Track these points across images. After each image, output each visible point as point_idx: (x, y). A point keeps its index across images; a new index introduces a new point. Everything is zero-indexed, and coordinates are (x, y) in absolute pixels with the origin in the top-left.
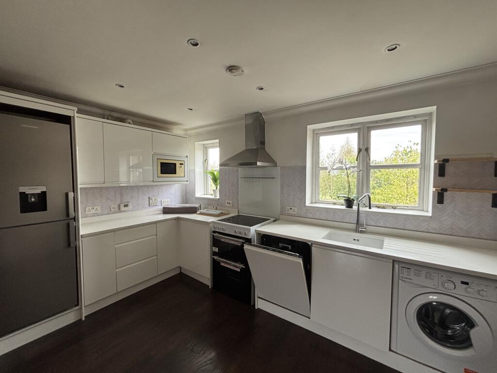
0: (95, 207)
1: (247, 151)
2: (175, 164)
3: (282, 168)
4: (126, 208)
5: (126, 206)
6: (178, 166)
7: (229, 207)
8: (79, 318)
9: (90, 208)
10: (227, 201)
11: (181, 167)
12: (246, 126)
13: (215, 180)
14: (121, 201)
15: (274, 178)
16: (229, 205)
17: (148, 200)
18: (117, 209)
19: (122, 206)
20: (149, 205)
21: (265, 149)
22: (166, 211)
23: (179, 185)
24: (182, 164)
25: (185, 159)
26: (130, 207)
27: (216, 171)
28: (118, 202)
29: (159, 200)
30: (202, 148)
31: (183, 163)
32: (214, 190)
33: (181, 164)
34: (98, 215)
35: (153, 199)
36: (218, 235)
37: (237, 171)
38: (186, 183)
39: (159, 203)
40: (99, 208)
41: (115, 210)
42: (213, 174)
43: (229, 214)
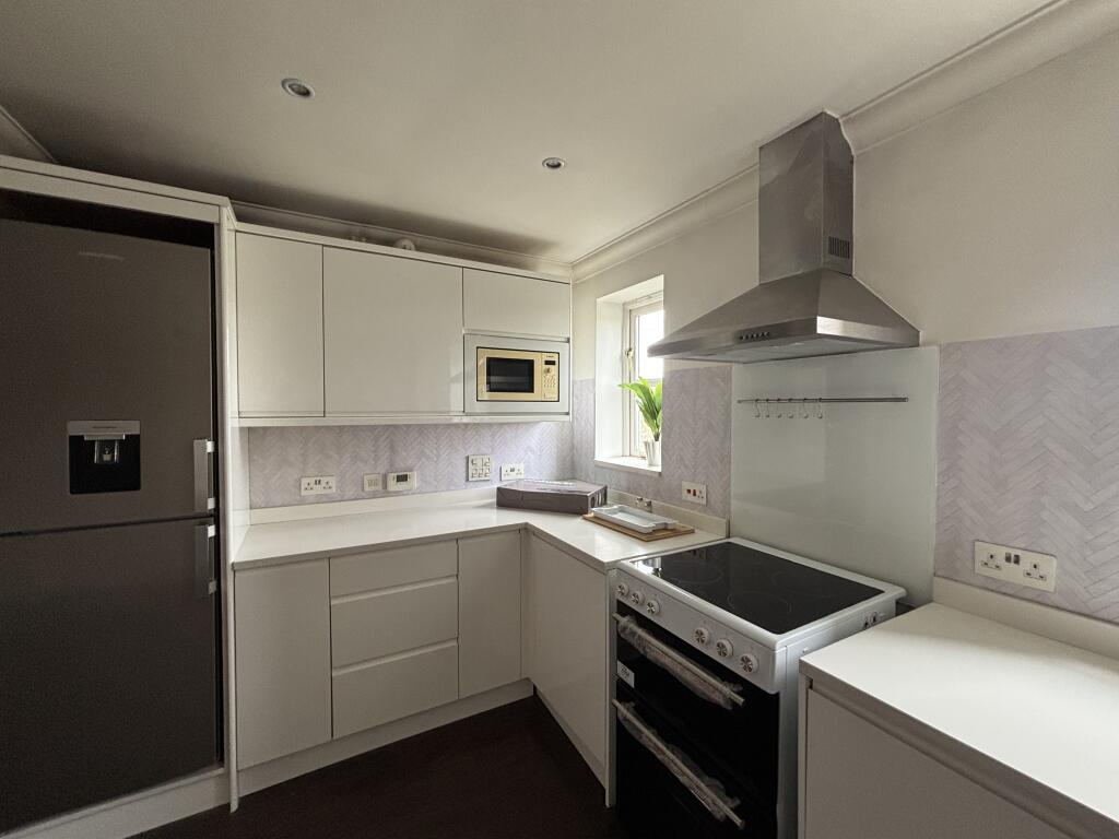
0: (324, 480)
1: (766, 287)
2: (530, 363)
3: (947, 351)
4: (402, 486)
5: (402, 479)
6: (539, 368)
7: (694, 505)
8: (223, 802)
9: (312, 480)
10: (686, 485)
11: (548, 371)
12: (763, 192)
13: (651, 412)
14: (391, 466)
15: (904, 400)
16: (695, 499)
17: (464, 464)
18: (380, 487)
19: (392, 477)
20: (467, 480)
21: (850, 275)
22: (508, 499)
23: (552, 424)
24: (553, 363)
25: (563, 349)
26: (415, 480)
27: (653, 382)
28: (382, 469)
29: (494, 465)
30: (620, 314)
31: (555, 358)
32: (646, 444)
33: (547, 363)
34: (330, 500)
35: (479, 463)
36: (633, 627)
37: (727, 378)
38: (566, 418)
39: (494, 476)
40: (333, 481)
41: (373, 488)
42: (646, 392)
43: (692, 532)
